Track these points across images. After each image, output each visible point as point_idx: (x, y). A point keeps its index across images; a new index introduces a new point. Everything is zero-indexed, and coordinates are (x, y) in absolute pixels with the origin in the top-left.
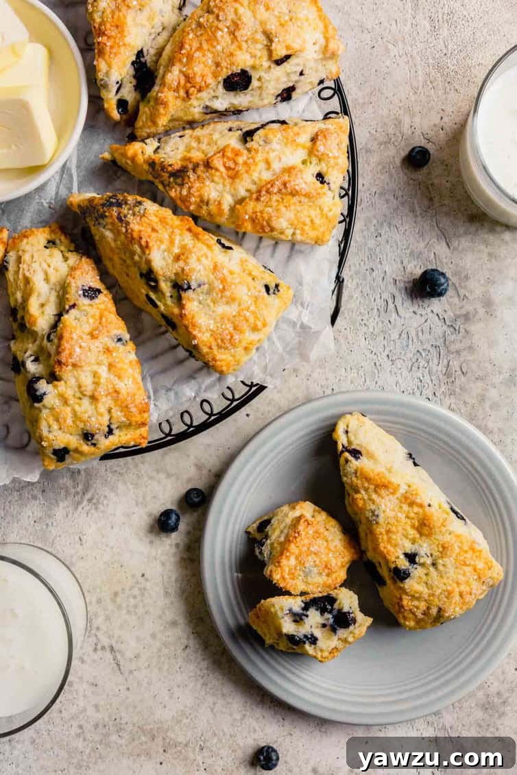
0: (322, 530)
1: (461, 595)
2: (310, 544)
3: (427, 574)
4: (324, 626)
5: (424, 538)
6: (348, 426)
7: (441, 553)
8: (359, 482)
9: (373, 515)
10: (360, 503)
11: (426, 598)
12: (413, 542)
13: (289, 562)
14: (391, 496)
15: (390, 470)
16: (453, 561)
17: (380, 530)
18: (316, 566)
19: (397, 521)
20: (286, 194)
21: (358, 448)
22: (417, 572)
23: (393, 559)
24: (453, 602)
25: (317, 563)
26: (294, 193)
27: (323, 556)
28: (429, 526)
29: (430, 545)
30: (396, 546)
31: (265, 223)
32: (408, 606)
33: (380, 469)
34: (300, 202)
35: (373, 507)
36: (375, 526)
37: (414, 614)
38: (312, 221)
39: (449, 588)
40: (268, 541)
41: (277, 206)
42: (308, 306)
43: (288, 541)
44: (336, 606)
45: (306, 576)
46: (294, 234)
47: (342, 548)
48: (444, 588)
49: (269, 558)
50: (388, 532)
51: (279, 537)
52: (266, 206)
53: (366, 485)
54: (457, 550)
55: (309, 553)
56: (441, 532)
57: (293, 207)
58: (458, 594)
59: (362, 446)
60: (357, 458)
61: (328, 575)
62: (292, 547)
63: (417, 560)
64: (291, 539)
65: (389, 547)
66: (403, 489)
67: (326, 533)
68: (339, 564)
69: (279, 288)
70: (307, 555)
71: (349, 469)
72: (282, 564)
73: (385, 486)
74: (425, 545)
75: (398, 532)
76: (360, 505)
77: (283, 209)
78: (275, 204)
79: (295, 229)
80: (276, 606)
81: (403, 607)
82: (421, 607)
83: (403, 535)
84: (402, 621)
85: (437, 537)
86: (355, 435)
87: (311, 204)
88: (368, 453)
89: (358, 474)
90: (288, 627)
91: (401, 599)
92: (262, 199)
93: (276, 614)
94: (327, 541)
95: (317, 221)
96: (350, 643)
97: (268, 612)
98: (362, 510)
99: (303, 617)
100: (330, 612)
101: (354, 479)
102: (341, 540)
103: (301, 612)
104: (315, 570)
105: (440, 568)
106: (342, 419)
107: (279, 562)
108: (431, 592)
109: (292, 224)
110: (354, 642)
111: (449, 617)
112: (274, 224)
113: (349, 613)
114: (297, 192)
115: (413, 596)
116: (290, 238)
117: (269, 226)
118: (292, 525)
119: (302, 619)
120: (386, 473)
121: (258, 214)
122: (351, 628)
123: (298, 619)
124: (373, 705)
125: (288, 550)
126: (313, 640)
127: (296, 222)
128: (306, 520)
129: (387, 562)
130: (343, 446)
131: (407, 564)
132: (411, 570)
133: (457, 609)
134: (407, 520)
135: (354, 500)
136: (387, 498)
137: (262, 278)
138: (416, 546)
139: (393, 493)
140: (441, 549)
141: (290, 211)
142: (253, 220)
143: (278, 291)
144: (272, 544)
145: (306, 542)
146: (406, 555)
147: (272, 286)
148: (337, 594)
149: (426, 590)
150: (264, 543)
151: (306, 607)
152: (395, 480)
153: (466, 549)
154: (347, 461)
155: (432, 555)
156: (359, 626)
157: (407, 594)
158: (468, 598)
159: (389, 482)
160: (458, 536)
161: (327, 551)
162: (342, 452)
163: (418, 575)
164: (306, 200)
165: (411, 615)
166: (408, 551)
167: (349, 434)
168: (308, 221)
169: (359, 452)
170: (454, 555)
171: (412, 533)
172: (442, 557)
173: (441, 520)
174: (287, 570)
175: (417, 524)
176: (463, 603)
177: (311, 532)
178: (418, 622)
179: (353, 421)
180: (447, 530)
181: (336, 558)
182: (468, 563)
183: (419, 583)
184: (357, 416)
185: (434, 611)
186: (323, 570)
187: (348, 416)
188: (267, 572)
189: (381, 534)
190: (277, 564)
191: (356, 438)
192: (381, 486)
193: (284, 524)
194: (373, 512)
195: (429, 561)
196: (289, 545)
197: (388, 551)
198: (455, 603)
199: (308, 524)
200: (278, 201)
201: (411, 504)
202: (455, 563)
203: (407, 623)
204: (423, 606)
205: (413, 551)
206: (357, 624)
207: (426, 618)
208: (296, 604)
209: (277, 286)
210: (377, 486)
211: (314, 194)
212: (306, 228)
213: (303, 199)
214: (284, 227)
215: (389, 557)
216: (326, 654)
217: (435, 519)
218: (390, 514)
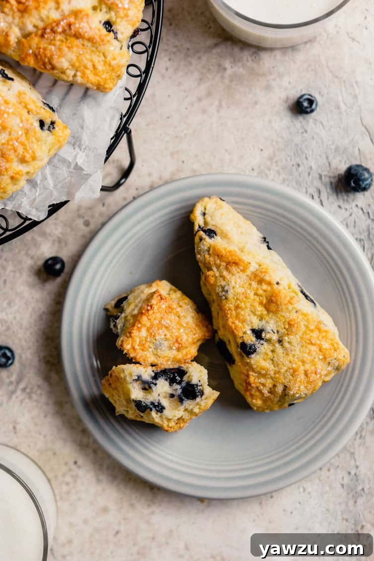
0: (175, 306)
1: (306, 374)
2: (162, 318)
3: (273, 351)
4: (172, 396)
5: (271, 314)
6: (205, 209)
7: (287, 330)
8: (212, 259)
9: (223, 290)
10: (212, 280)
11: (273, 375)
12: (261, 318)
13: (140, 334)
14: (241, 273)
15: (242, 250)
16: (299, 339)
17: (229, 305)
18: (166, 339)
19: (246, 297)
20: (70, 36)
21: (213, 228)
22: (263, 348)
23: (241, 334)
24: (298, 380)
25: (168, 336)
26: (77, 36)
27: (174, 331)
28: (276, 303)
29: (277, 322)
30: (243, 321)
31: (46, 60)
32: (254, 383)
33: (232, 248)
34: (83, 45)
35: (223, 283)
36: (224, 302)
37: (260, 391)
38: (94, 66)
39: (294, 366)
40: (123, 315)
41: (60, 45)
42: (85, 149)
43: (141, 313)
44: (185, 378)
45: (156, 349)
46: (75, 76)
47: (194, 326)
48: (290, 365)
49: (122, 330)
50: (237, 307)
51: (134, 310)
52: (50, 44)
53: (218, 262)
54: (303, 328)
55: (160, 326)
56: (287, 309)
57: (75, 49)
58: (303, 372)
59: (216, 227)
60: (211, 237)
61: (178, 349)
62: (144, 319)
63: (263, 335)
64: (144, 311)
65: (237, 322)
66: (253, 267)
67: (179, 309)
68: (190, 340)
69: (55, 126)
70: (159, 329)
71: (202, 247)
72: (133, 335)
73: (236, 264)
74: (272, 322)
75: (246, 307)
76: (212, 282)
77: (66, 50)
78: (58, 43)
79: (77, 71)
80: (126, 372)
81: (250, 384)
82: (267, 385)
83: (252, 312)
84: (249, 399)
85: (283, 314)
86: (211, 216)
87: (94, 49)
88: (222, 233)
89: (211, 252)
90: (136, 393)
91: (248, 376)
92: (46, 36)
93: (125, 379)
94: (179, 317)
95: (100, 67)
96: (196, 415)
97: (118, 379)
98: (214, 286)
99: (152, 385)
100: (179, 383)
101: (207, 256)
102: (193, 318)
103: (151, 380)
104: (166, 344)
105: (286, 345)
106: (201, 202)
107: (130, 333)
108: (276, 369)
109: (73, 66)
110: (200, 413)
111: (294, 395)
112: (55, 62)
113: (197, 385)
114: (80, 35)
115: (259, 373)
116: (71, 79)
117: (50, 64)
118: (146, 299)
119: (150, 387)
120: (238, 252)
121: (41, 50)
122: (198, 399)
123: (147, 387)
124: (218, 479)
125: (140, 322)
126: (160, 408)
127: (77, 64)
128: (160, 295)
129: (235, 336)
130: (199, 227)
131: (254, 339)
132: (257, 345)
133: (302, 387)
134: (256, 297)
135: (206, 278)
136: (238, 275)
137: (38, 113)
138: (264, 322)
139: (243, 271)
140: (287, 326)
141: (73, 51)
142: (36, 56)
143: (54, 128)
144: (126, 317)
145: (158, 315)
146: (253, 331)
147: (48, 122)
148: (188, 368)
149: (272, 367)
150: (119, 316)
151: (156, 377)
152: (245, 258)
153: (312, 327)
154: (201, 239)
155: (278, 332)
156: (206, 399)
157: (253, 371)
158: (313, 377)
159: (240, 260)
160: (305, 315)
161: (178, 326)
162: (198, 231)
163: (264, 351)
164: (89, 44)
165: (258, 393)
166: (256, 327)
167: (206, 216)
168: (90, 65)
169: (215, 233)
170: (300, 334)
171: (260, 309)
172: (288, 334)
173: (288, 298)
174: (138, 340)
175: (265, 301)
176: (309, 382)
177: (163, 306)
178: (265, 400)
179: (210, 204)
180: (293, 308)
181: (187, 334)
182: (313, 342)
183: (264, 360)
184: (215, 199)
185: (280, 389)
186: (174, 344)
187: (206, 199)
188: (118, 343)
189: (230, 309)
190: (128, 335)
191: (212, 220)
192: (232, 263)
193: (139, 299)
194: (223, 288)
195: (275, 337)
196: (141, 317)
197: (236, 327)
198: (300, 382)
199: (162, 299)
200: (62, 41)
201: (261, 282)
202: (301, 341)
203: (254, 401)
204: (269, 383)
205: (260, 327)
206: (204, 397)
207: (272, 397)
208: (147, 373)
209: (53, 123)
210: (228, 263)
211: (98, 39)
212: (88, 72)
213: (86, 43)
214: (65, 68)
215: (236, 332)
216: (172, 424)
217: (282, 296)
218: (240, 290)
